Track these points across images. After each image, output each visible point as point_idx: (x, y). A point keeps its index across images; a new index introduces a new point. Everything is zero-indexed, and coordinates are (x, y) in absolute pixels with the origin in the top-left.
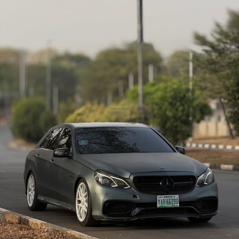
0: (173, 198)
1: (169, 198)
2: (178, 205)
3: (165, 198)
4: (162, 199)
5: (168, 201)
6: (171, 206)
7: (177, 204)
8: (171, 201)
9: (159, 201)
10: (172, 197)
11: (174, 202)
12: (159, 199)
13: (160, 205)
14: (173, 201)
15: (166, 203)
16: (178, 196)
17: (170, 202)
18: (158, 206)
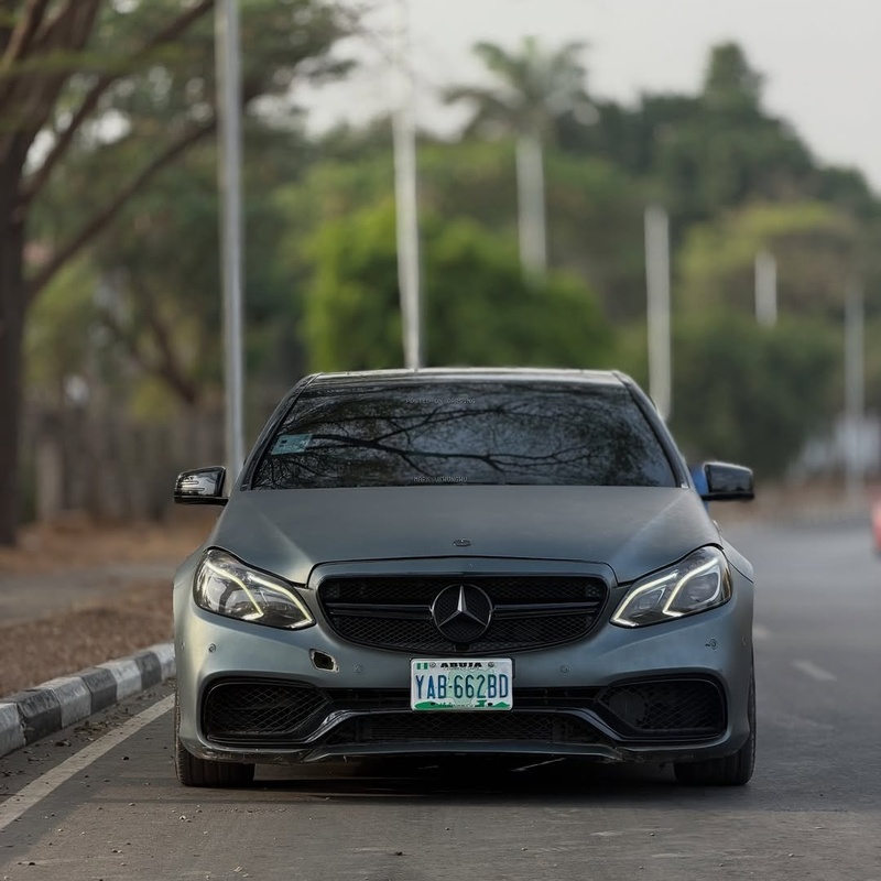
0: (485, 670)
1: (464, 672)
2: (509, 701)
3: (446, 672)
4: (436, 672)
5: (462, 683)
6: (472, 704)
7: (501, 696)
8: (475, 683)
9: (420, 684)
10: (478, 665)
11: (490, 686)
12: (421, 673)
13: (425, 700)
14: (486, 684)
15: (450, 692)
16: (509, 661)
17: (468, 686)
18: (415, 702)
